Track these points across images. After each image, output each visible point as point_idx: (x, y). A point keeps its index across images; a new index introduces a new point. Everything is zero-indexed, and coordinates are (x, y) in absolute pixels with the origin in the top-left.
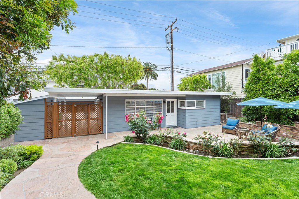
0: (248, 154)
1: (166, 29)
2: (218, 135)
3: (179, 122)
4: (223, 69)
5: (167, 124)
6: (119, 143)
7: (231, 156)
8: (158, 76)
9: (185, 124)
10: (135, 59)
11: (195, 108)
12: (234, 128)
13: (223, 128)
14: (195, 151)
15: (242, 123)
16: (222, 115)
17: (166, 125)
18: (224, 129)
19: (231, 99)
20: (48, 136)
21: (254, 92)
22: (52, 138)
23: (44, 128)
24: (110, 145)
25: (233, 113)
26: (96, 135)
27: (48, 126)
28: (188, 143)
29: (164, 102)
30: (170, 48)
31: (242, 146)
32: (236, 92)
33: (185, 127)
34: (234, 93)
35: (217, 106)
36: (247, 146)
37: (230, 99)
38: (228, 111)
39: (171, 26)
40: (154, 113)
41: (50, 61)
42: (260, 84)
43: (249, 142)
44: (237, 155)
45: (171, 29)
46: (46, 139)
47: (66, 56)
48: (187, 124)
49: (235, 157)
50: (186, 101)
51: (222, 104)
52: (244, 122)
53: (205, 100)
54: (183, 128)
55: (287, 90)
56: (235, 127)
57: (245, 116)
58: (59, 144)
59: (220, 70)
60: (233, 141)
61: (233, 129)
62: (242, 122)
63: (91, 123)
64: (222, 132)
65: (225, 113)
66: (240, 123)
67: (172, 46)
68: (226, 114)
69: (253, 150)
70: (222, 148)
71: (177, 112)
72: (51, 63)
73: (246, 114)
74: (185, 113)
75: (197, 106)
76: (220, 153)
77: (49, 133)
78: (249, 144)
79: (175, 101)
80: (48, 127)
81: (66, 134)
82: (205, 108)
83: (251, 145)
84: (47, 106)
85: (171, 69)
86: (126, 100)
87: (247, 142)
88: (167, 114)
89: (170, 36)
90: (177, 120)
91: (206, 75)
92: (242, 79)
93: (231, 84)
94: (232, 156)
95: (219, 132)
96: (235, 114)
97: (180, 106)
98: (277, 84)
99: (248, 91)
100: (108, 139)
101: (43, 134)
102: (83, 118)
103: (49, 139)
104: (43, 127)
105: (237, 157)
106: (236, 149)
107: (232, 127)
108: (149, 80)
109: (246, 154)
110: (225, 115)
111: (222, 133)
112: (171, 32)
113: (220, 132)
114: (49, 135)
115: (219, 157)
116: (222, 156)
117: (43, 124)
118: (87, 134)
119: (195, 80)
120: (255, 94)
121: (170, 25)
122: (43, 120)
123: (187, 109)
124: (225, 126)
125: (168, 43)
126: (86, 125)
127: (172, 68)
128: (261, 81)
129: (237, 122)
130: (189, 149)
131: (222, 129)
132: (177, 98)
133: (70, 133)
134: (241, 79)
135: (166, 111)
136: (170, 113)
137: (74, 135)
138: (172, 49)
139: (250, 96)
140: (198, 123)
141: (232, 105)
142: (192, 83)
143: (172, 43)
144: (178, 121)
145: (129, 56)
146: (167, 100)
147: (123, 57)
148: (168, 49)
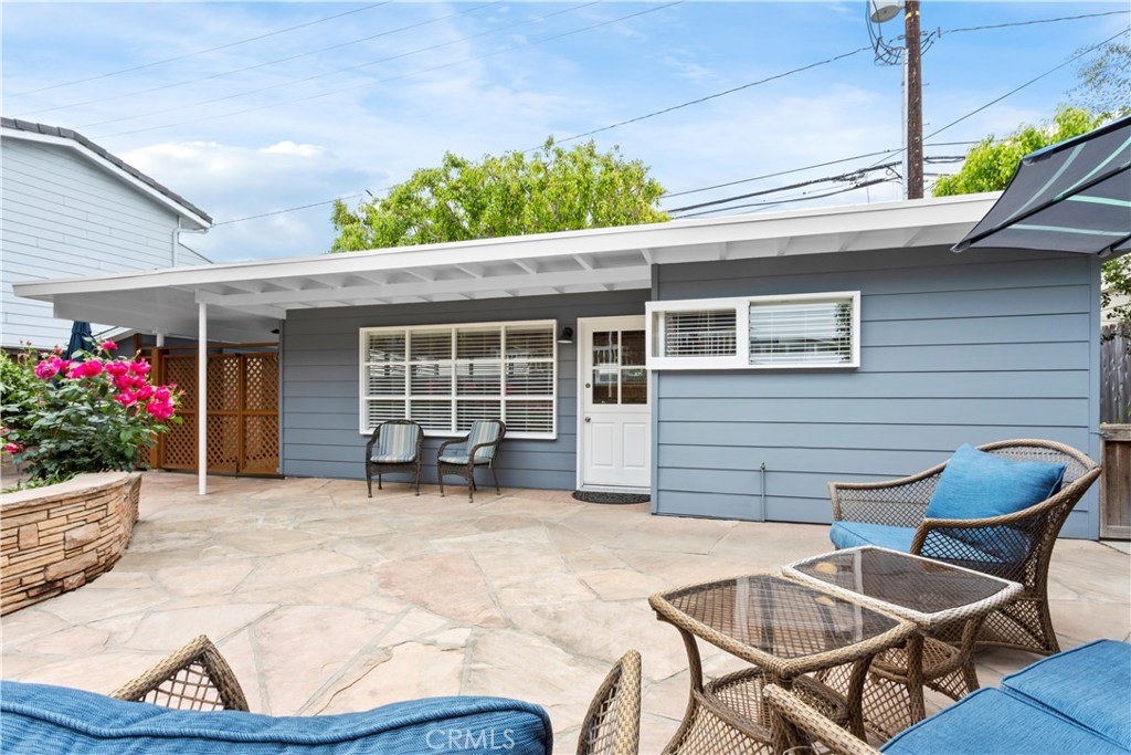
11: (741, 359)
17: (582, 479)
29: (568, 333)
30: (902, 43)
40: (503, 399)
48: (659, 478)
53: (856, 295)
63: (249, 431)
67: (912, 25)
82: (856, 363)
85: (902, 170)
86: (361, 330)
88: (589, 406)
100: (206, 493)
126: (234, 434)
127: (916, 161)
138: (913, 42)
143: (912, 6)
146: (587, 326)
148: (881, 51)
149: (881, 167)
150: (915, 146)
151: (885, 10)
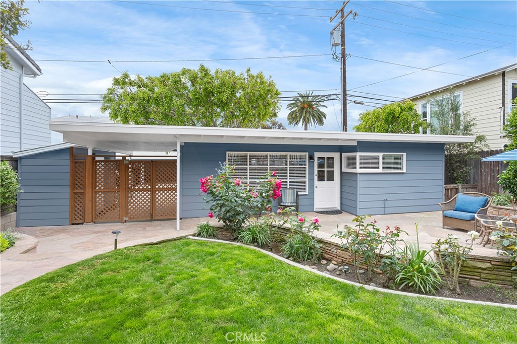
0: (492, 288)
1: (331, 19)
2: (398, 229)
3: (345, 202)
5: (319, 205)
6: (179, 239)
7: (436, 289)
8: (325, 118)
9: (356, 206)
10: (260, 76)
11: (380, 170)
12: (473, 219)
13: (445, 217)
14: (340, 268)
15: (499, 206)
16: (448, 189)
17: (316, 207)
18: (448, 221)
19: (473, 153)
20: (76, 219)
22: (82, 224)
23: (69, 204)
24: (155, 242)
25: (479, 184)
26: (166, 221)
27: (77, 201)
28: (328, 245)
29: (311, 158)
30: (341, 56)
31: (471, 263)
32: (488, 138)
33: (357, 212)
34: (480, 139)
35: (436, 169)
36: (488, 265)
37: (469, 153)
38: (465, 180)
39: (342, 10)
40: (288, 180)
41: (110, 88)
43: (498, 253)
44: (454, 289)
45: (342, 16)
46: (73, 224)
47: (133, 77)
48: (359, 205)
49: (447, 293)
50: (358, 154)
51: (451, 164)
52: (505, 205)
53: (405, 154)
54: (352, 214)
56: (476, 215)
57: (508, 191)
58: (85, 235)
60: (443, 247)
61: (469, 220)
62: (500, 204)
63: (157, 198)
64: (444, 225)
65: (456, 184)
66: (490, 206)
67: (343, 51)
68: (460, 187)
69: (509, 279)
70: (410, 264)
71: (341, 179)
72: (111, 91)
73: (510, 186)
74: (356, 181)
75: (386, 166)
76: (399, 278)
77: (78, 213)
78: (496, 258)
79: (336, 155)
80: (76, 203)
81: (109, 218)
82: (404, 171)
83: (503, 261)
84: (75, 162)
85: (341, 97)
86: (227, 152)
87: (491, 252)
88: (316, 182)
89: (340, 30)
90: (341, 198)
92: (504, 105)
93: (473, 116)
94: (438, 290)
95: (435, 226)
96: (484, 186)
97: (348, 167)
100: (180, 229)
101: (67, 215)
102: (141, 187)
103: (78, 224)
104: (68, 202)
105: (453, 293)
106: (453, 270)
107: (467, 215)
108: (308, 125)
109: (485, 287)
110: (457, 189)
111: (444, 228)
112: (342, 23)
113: (439, 227)
114: (78, 217)
115: (397, 289)
116: (407, 289)
117: (68, 195)
118: (150, 219)
119: (390, 114)
121: (339, 9)
122: (68, 189)
123: (360, 174)
124: (451, 213)
125: (335, 45)
126: (147, 200)
127: (345, 95)
129: (483, 203)
130: (329, 261)
131: (444, 219)
132: (341, 149)
133: (116, 215)
134: (501, 106)
135: (316, 178)
136: (326, 183)
137: (125, 219)
138: (344, 56)
140: (388, 204)
141: (475, 167)
142: (383, 121)
143: (343, 44)
144: (343, 199)
145: (249, 70)
146: (317, 155)
147: (237, 74)
148: (335, 57)
149: (335, 95)
150: (344, 90)
151: (336, 44)
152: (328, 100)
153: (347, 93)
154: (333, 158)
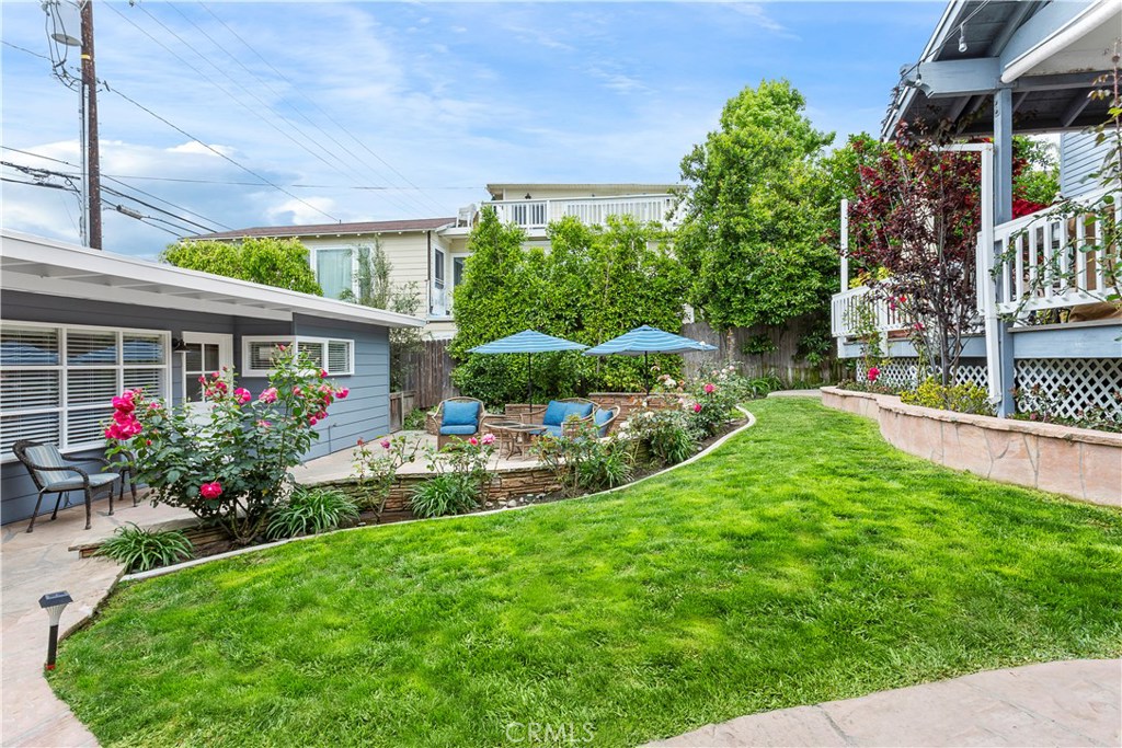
4: (384, 235)
21: (484, 321)
29: (177, 345)
42: (499, 296)
50: (296, 340)
53: (353, 341)
55: (559, 317)
59: (372, 235)
75: (331, 364)
79: (224, 341)
82: (352, 372)
91: (305, 246)
92: (429, 278)
97: (257, 367)
98: (539, 298)
99: (465, 316)
110: (399, 399)
120: (486, 326)
125: (63, 40)
128: (501, 289)
132: (239, 326)
134: (427, 278)
135: (185, 393)
138: (88, 78)
139: (474, 333)
143: (87, 47)
150: (94, 172)
151: (67, 38)
152: (39, 184)
153: (101, 183)
154: (217, 346)
